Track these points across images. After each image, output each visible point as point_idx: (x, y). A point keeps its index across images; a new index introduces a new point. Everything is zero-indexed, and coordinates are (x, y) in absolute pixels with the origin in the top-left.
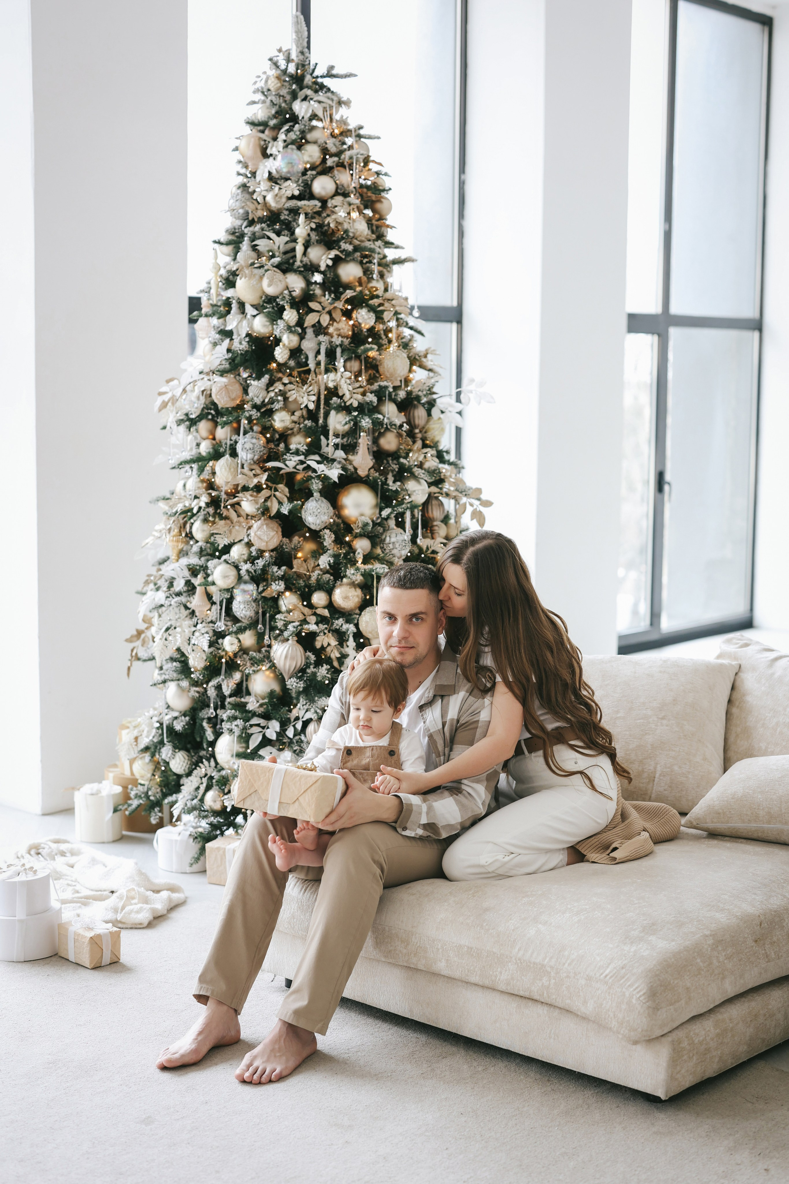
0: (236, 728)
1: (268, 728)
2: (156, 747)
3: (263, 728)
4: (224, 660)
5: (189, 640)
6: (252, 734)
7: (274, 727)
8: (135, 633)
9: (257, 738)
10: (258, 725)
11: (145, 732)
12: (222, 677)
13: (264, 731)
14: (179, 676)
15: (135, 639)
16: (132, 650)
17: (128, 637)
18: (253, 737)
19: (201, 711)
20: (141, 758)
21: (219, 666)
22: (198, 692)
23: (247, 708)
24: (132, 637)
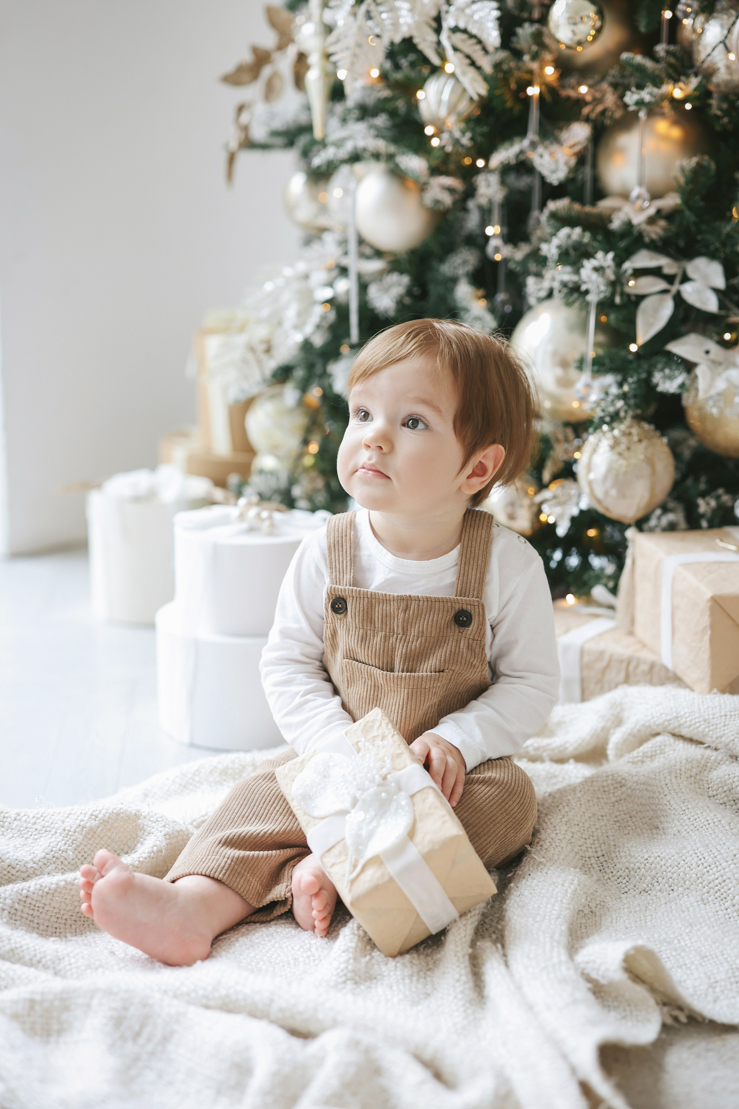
0: (595, 276)
1: (685, 279)
2: (310, 367)
3: (670, 279)
4: (533, 91)
5: (438, 20)
6: (641, 298)
7: (705, 277)
8: (247, 57)
9: (656, 310)
10: (656, 272)
11: (291, 314)
12: (532, 135)
13: (674, 289)
14: (392, 149)
15: (246, 77)
16: (241, 109)
17: (229, 67)
18: (645, 305)
19: (442, 260)
20: (272, 397)
21: (517, 109)
22: (451, 190)
23: (616, 224)
24: (240, 69)
